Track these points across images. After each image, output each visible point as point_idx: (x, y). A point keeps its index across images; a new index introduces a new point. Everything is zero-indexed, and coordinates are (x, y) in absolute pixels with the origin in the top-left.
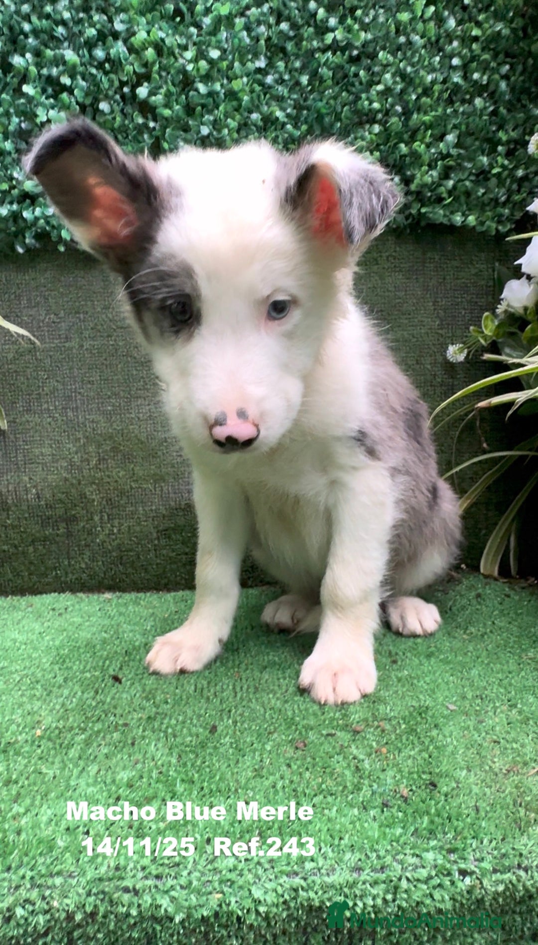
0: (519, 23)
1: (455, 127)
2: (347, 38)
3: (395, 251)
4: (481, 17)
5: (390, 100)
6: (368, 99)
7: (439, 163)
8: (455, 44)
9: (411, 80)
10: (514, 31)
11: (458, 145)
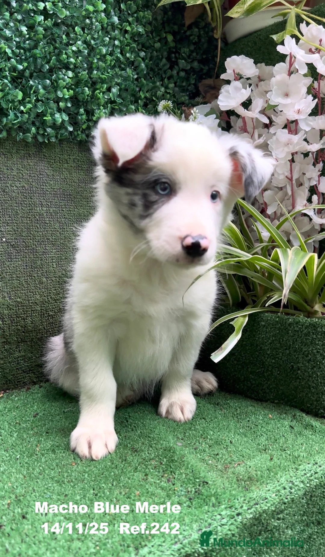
0: (149, 28)
1: (118, 84)
2: (54, 10)
3: (78, 156)
4: (130, 19)
5: (80, 58)
6: (66, 54)
7: (109, 105)
8: (117, 32)
9: (93, 48)
10: (146, 32)
11: (119, 96)
